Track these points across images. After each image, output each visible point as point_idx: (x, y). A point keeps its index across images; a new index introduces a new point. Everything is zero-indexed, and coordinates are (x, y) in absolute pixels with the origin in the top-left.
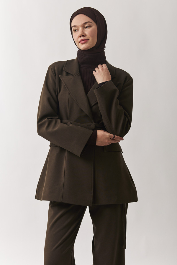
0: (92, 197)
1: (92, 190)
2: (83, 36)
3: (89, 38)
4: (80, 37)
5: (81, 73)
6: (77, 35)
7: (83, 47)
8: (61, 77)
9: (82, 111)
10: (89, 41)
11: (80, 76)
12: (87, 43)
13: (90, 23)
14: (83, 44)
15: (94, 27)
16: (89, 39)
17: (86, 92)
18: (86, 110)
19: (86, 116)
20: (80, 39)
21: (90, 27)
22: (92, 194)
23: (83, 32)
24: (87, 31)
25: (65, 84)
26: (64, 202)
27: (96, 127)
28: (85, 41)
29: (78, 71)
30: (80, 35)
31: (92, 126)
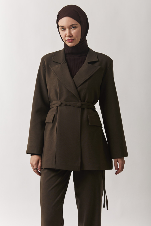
0: (80, 164)
1: (80, 158)
3: (75, 38)
6: (63, 33)
7: (69, 44)
8: (51, 67)
11: (66, 64)
12: (73, 42)
13: (75, 25)
14: (69, 42)
15: (79, 28)
17: (72, 76)
18: (73, 92)
19: (74, 96)
20: (67, 38)
21: (75, 28)
22: (80, 161)
23: (70, 33)
24: (73, 32)
25: (54, 72)
26: (56, 168)
27: (82, 105)
28: (71, 41)
29: (65, 59)
30: (67, 35)
31: (79, 104)
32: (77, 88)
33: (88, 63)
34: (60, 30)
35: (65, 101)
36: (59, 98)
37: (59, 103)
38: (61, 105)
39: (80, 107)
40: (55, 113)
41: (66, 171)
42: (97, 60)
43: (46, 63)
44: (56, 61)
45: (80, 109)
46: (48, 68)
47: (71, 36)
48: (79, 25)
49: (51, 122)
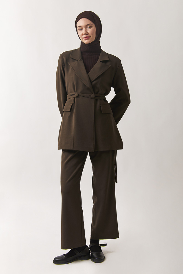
0: (94, 146)
2: (86, 34)
4: (84, 35)
5: (83, 58)
6: (80, 33)
7: (86, 42)
8: (69, 63)
9: (84, 85)
10: (90, 38)
11: (82, 61)
12: (89, 39)
13: (91, 25)
14: (86, 40)
15: (94, 28)
16: (90, 37)
17: (88, 72)
18: (88, 85)
19: (88, 89)
20: (84, 36)
21: (90, 27)
22: (94, 143)
23: (86, 31)
24: (89, 31)
25: (72, 68)
26: (74, 149)
27: (95, 96)
28: (88, 38)
29: (81, 57)
30: (84, 33)
31: (93, 95)
32: (91, 82)
33: (101, 62)
34: (78, 30)
35: (80, 93)
36: (75, 91)
37: (76, 95)
38: (78, 96)
39: (93, 98)
40: (72, 103)
41: (84, 152)
42: (108, 59)
43: (65, 60)
44: (73, 58)
45: (94, 100)
46: (67, 64)
47: (87, 34)
48: (94, 25)
49: (69, 111)
